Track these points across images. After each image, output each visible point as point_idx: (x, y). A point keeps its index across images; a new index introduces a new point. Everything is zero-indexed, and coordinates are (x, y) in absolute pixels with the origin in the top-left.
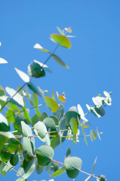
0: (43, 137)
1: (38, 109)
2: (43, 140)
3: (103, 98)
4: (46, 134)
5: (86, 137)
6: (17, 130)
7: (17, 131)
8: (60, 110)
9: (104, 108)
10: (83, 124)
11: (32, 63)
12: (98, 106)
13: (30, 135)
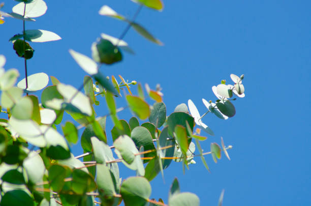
0: (130, 162)
1: (116, 116)
2: (132, 167)
3: (230, 87)
4: (135, 155)
5: (204, 156)
6: (88, 152)
7: (88, 154)
8: (160, 111)
9: (233, 103)
10: (197, 134)
11: (98, 40)
12: (223, 101)
13: (109, 160)
